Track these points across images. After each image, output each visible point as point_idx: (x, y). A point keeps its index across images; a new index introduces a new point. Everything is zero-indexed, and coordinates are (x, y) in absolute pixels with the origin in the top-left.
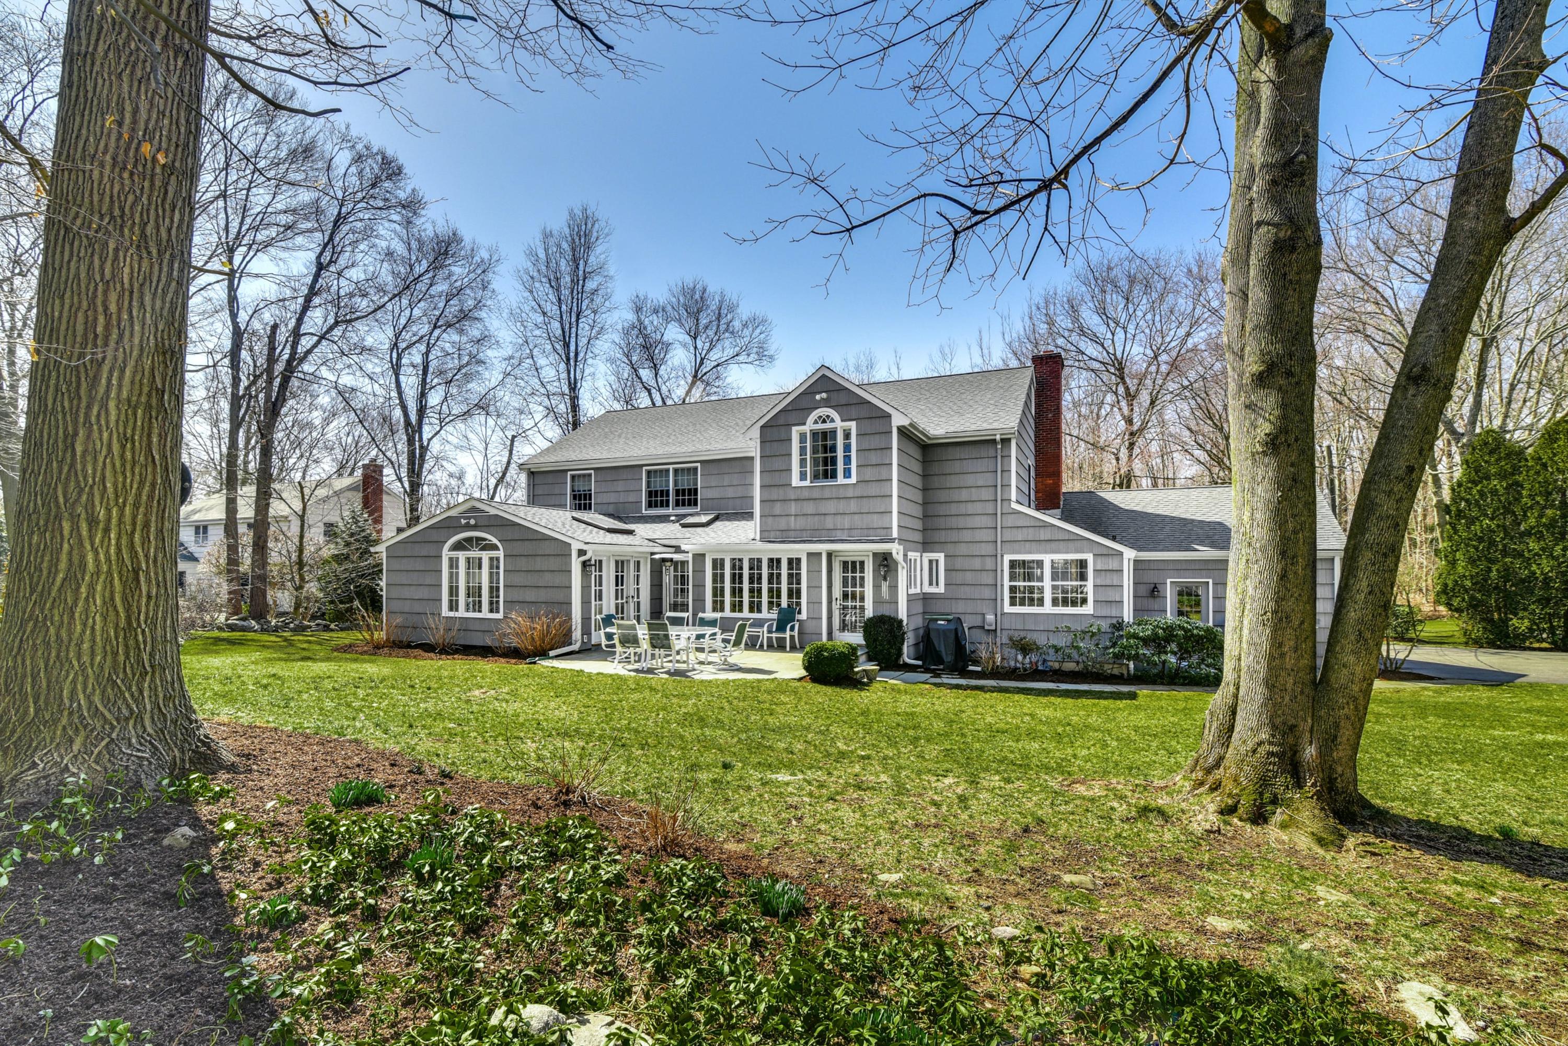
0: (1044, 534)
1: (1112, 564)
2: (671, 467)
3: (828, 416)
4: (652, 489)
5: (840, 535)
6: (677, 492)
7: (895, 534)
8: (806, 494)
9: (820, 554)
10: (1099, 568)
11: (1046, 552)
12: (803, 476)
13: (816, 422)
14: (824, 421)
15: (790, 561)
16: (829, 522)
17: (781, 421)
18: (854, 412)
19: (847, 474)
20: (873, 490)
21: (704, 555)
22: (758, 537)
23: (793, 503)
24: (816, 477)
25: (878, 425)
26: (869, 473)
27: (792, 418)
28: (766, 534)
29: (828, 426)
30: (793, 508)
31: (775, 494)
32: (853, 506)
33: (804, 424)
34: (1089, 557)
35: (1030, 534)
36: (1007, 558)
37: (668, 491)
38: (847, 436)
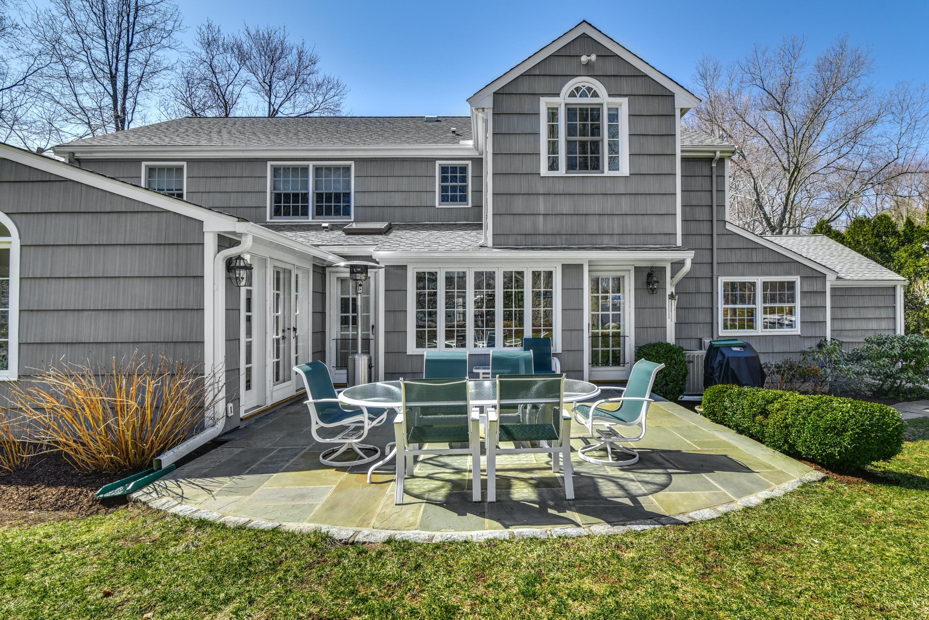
0: (756, 257)
1: (816, 286)
2: (311, 164)
3: (589, 89)
4: (282, 191)
5: (606, 241)
6: (319, 197)
7: (679, 243)
8: (559, 187)
9: (580, 267)
10: (805, 289)
11: (758, 275)
12: (553, 165)
13: (572, 95)
14: (584, 95)
15: (536, 275)
16: (593, 225)
17: (524, 88)
18: (626, 85)
19: (614, 164)
20: (651, 185)
21: (404, 268)
22: (490, 243)
23: (541, 198)
24: (571, 166)
25: (656, 106)
26: (647, 165)
27: (540, 85)
28: (502, 239)
29: (589, 100)
30: (541, 205)
31: (514, 185)
32: (625, 205)
33: (558, 95)
34: (797, 279)
35: (742, 256)
36: (722, 280)
37: (305, 197)
38: (614, 117)
